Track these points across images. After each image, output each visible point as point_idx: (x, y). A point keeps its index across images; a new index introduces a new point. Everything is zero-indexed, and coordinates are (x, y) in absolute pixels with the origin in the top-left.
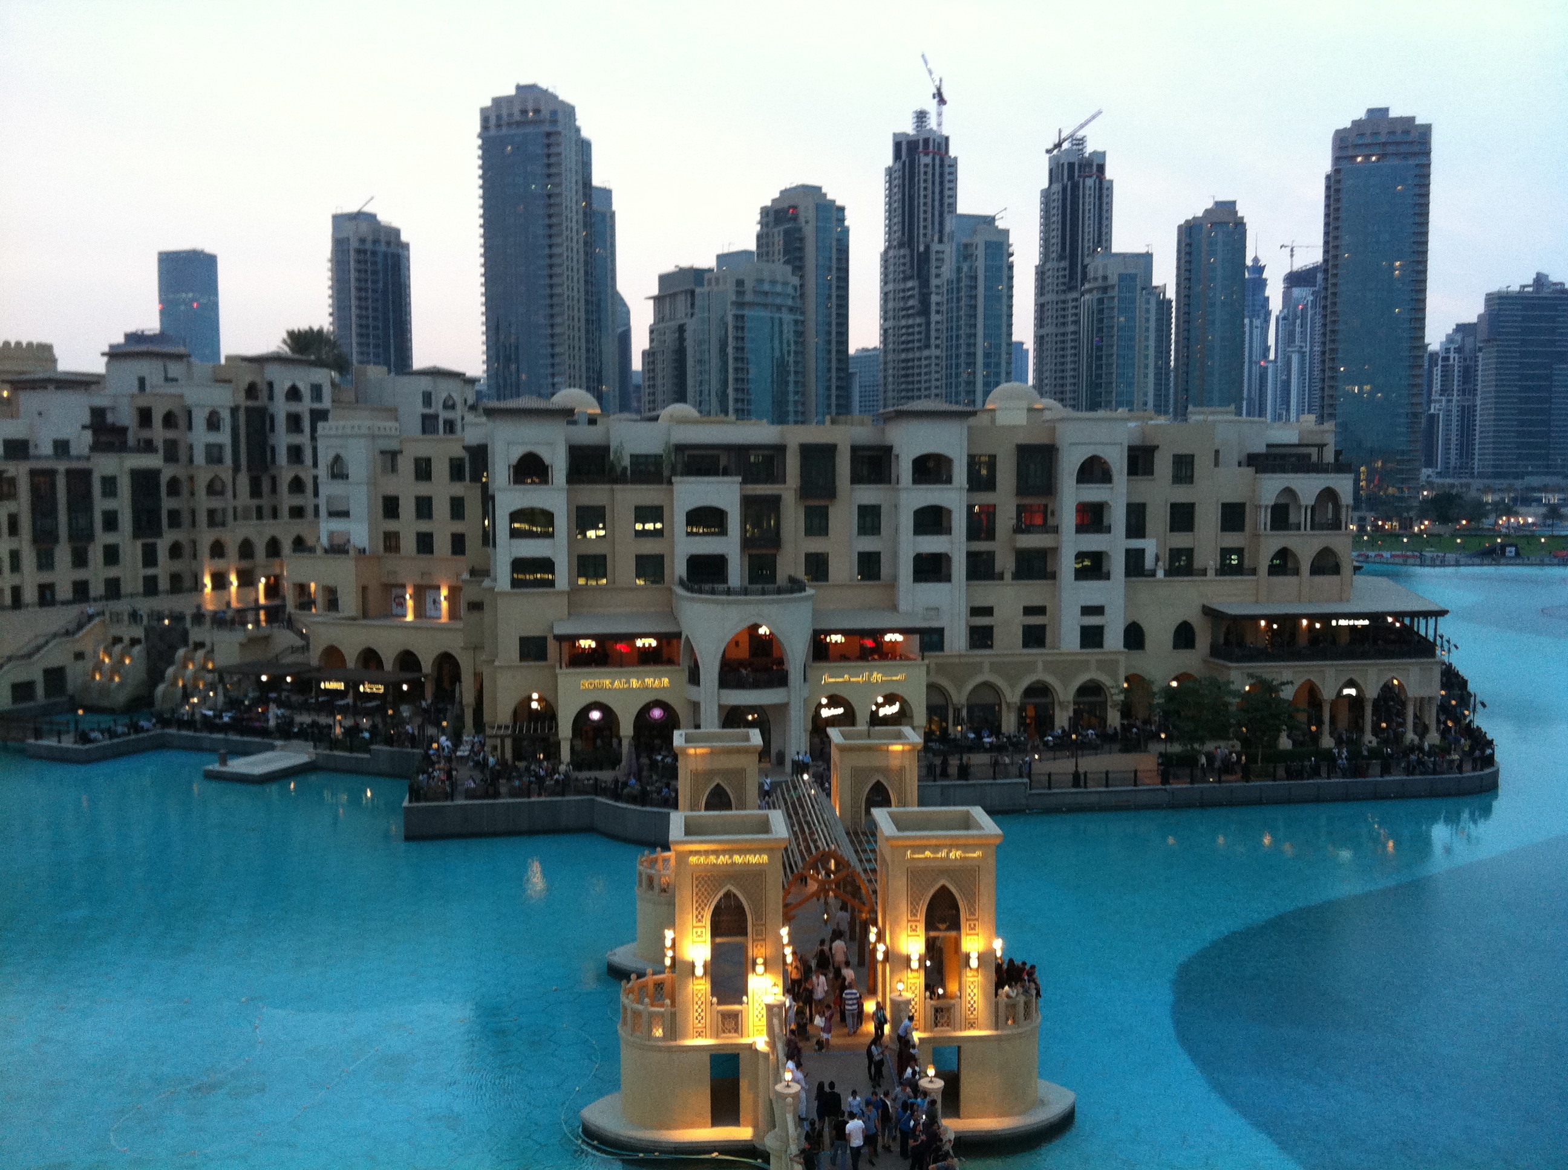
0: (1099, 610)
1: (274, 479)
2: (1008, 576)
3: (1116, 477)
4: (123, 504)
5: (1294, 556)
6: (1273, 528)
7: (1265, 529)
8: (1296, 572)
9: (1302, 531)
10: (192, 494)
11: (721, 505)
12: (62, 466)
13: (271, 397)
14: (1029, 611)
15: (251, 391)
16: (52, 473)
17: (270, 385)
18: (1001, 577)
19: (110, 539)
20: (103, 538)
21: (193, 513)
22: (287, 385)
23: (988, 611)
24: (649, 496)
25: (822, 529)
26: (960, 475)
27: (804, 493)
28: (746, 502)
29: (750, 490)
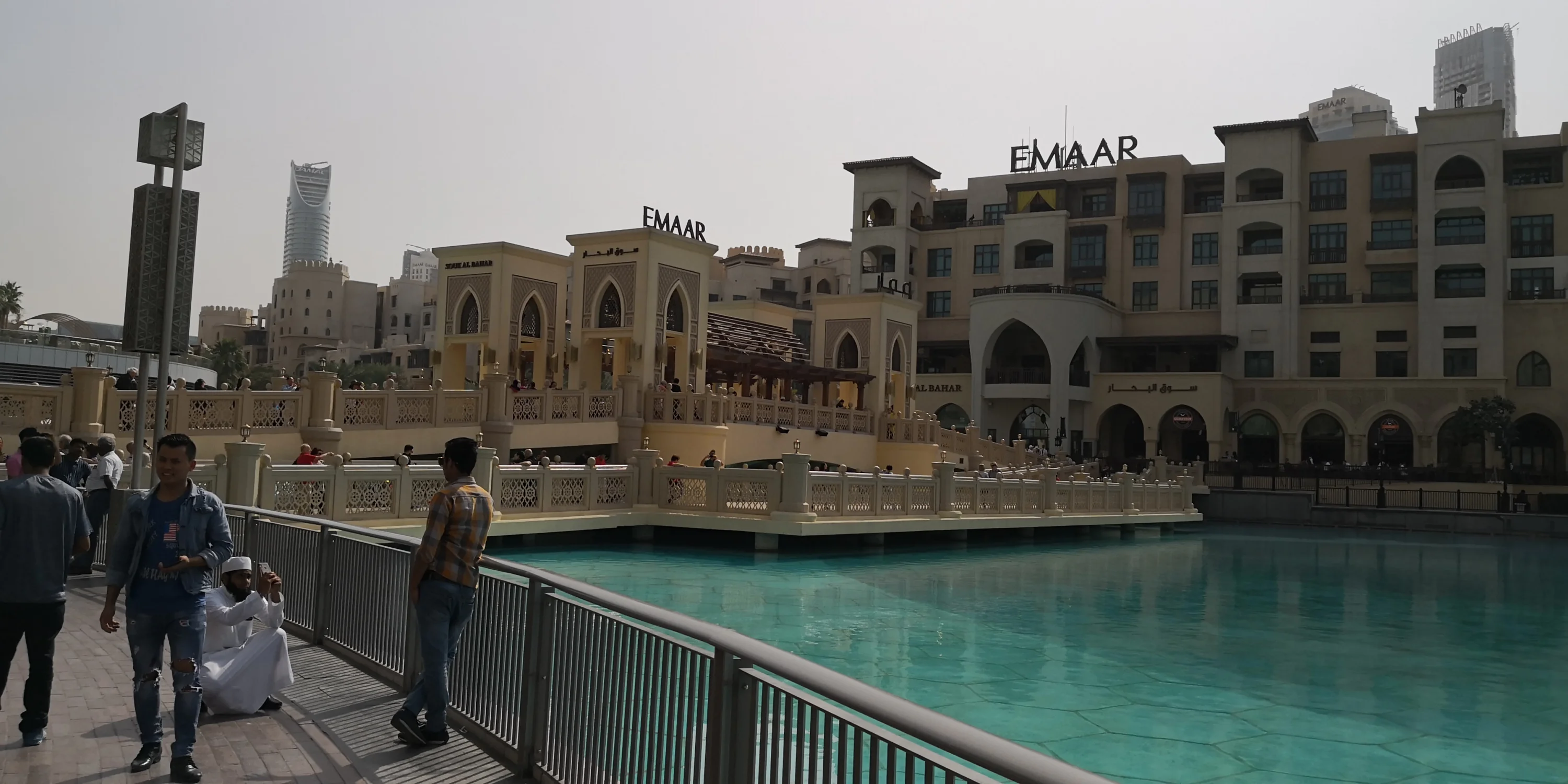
0: (1470, 331)
2: (1358, 298)
3: (1488, 178)
11: (1047, 239)
14: (1383, 336)
18: (1348, 299)
23: (1334, 337)
24: (986, 236)
25: (1153, 259)
26: (1292, 189)
27: (1132, 222)
28: (1073, 233)
29: (1078, 222)
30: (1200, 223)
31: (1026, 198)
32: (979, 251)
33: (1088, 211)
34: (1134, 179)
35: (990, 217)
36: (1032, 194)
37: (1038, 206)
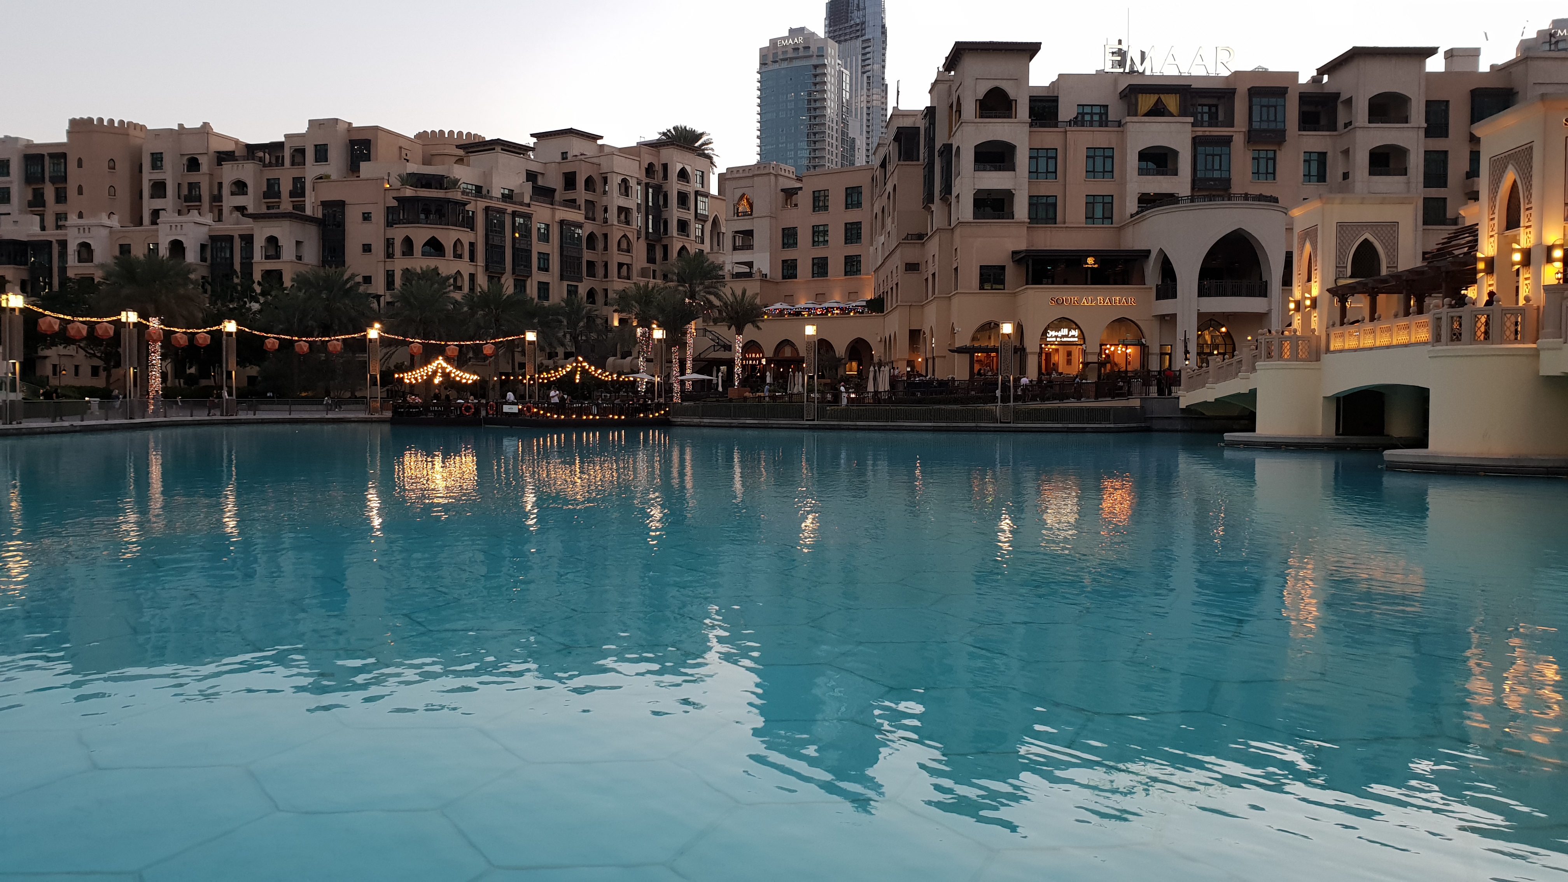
1: (665, 248)
4: (553, 248)
10: (606, 248)
11: (1172, 145)
12: (510, 208)
13: (665, 177)
15: (650, 170)
16: (503, 212)
17: (665, 167)
19: (544, 277)
20: (538, 276)
21: (606, 265)
22: (679, 167)
24: (1100, 138)
25: (1272, 174)
26: (1418, 114)
27: (1253, 137)
28: (1197, 142)
29: (1201, 131)
30: (1315, 141)
31: (1147, 102)
32: (1092, 154)
33: (1213, 121)
34: (1255, 92)
35: (1083, 117)
36: (1153, 99)
37: (1158, 111)
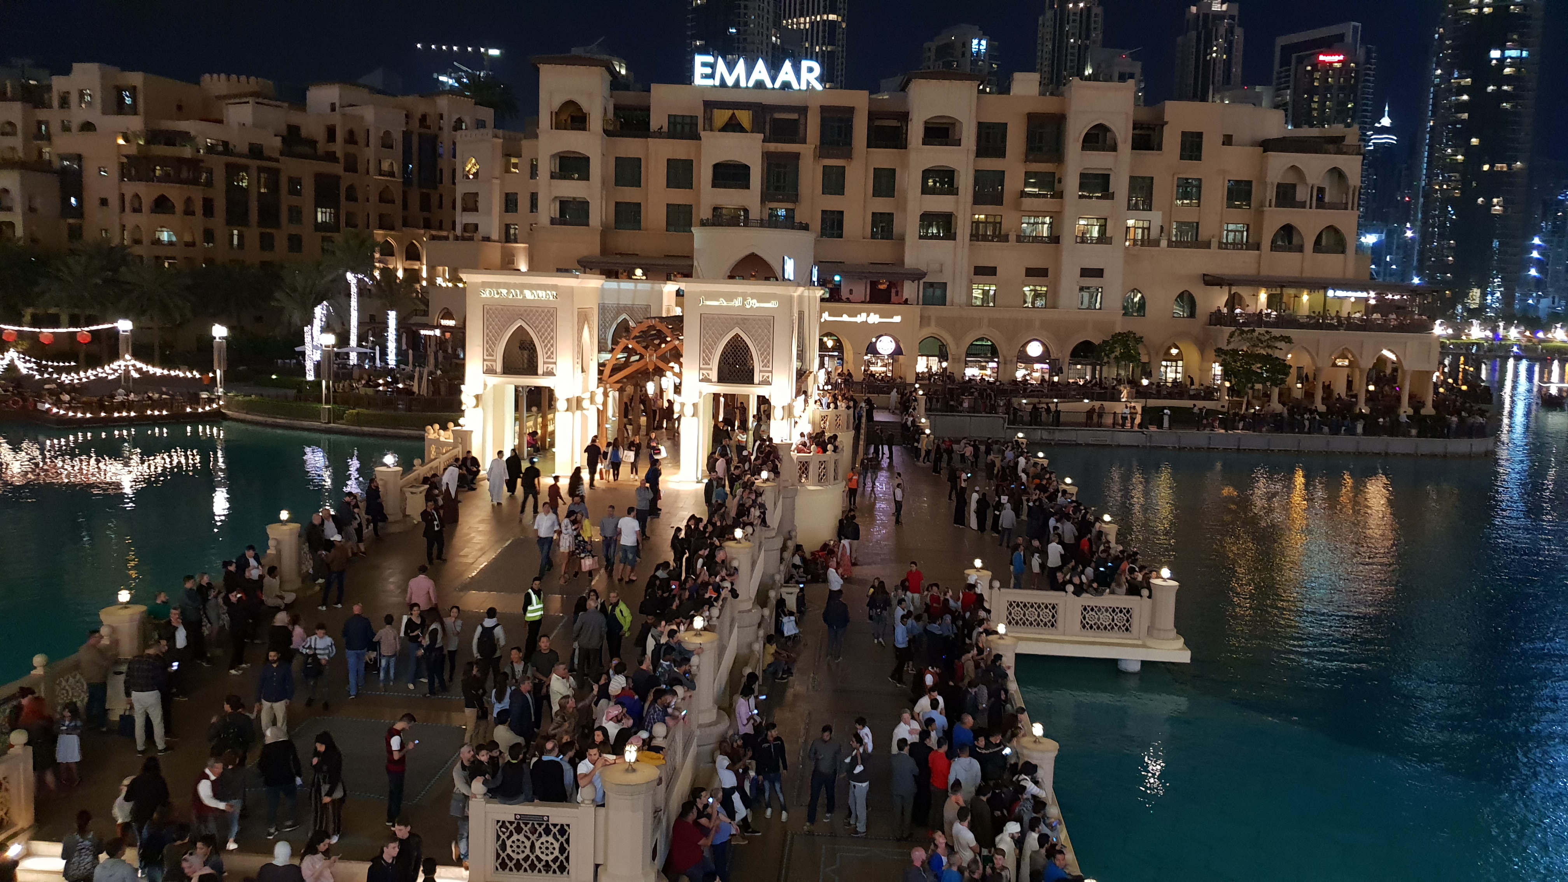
0: (1098, 273)
2: (1012, 238)
3: (1120, 146)
4: (306, 201)
5: (1299, 233)
6: (1278, 205)
7: (1270, 206)
8: (1300, 249)
9: (1307, 210)
10: (367, 200)
11: (744, 161)
12: (255, 164)
13: (441, 127)
14: (1031, 272)
15: (425, 120)
17: (440, 116)
18: (1003, 239)
20: (288, 228)
21: (368, 216)
23: (991, 271)
24: (679, 149)
25: (841, 189)
26: (969, 136)
27: (822, 152)
28: (768, 157)
29: (773, 147)
30: (883, 158)
31: (721, 116)
32: (672, 165)
33: (781, 136)
34: (825, 111)
35: (675, 127)
36: (728, 113)
37: (733, 126)
